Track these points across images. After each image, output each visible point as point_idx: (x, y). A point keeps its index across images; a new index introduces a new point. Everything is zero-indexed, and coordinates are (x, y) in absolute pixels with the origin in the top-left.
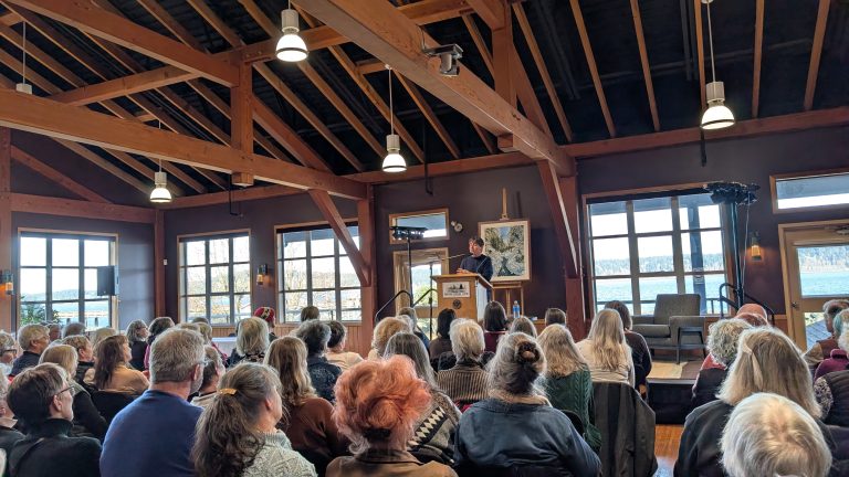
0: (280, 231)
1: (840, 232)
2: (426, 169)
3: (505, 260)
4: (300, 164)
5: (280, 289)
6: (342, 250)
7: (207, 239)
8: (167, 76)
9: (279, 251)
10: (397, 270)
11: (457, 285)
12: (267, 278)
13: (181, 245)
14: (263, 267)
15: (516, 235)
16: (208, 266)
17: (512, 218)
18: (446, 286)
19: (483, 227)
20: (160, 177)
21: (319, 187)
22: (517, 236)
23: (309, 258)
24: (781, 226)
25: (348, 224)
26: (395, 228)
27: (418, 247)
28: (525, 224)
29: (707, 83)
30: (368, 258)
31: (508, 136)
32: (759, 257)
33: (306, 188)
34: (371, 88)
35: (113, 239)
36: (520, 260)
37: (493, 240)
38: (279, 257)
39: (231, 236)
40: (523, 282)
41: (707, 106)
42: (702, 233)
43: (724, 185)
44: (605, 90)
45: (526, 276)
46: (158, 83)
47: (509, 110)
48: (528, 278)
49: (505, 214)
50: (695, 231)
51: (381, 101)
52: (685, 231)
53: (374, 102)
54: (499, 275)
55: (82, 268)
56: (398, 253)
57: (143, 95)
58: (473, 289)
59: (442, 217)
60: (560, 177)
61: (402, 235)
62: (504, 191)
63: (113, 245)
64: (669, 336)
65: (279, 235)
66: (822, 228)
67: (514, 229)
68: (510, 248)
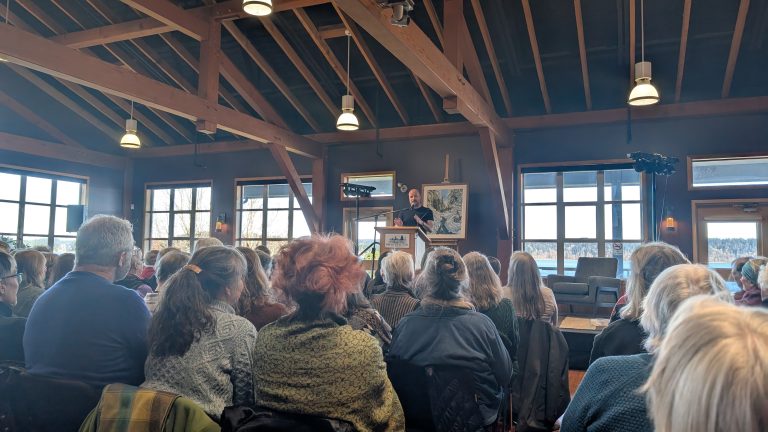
0: (241, 184)
1: (746, 210)
2: (378, 133)
3: (444, 220)
4: (261, 119)
5: (237, 237)
6: (296, 204)
7: (173, 187)
8: (142, 28)
9: (238, 202)
10: (346, 225)
11: (399, 236)
12: (225, 226)
13: (148, 192)
14: (223, 215)
15: (455, 198)
16: (172, 213)
17: (456, 180)
18: (389, 237)
19: (427, 189)
20: (131, 123)
21: (278, 142)
23: (265, 210)
24: (694, 202)
25: (303, 181)
26: (345, 185)
27: (366, 205)
28: (464, 187)
29: (636, 62)
30: (319, 212)
31: (453, 98)
32: (672, 229)
33: (265, 141)
34: (331, 53)
35: (84, 181)
36: (457, 220)
37: (434, 201)
38: (238, 207)
39: (194, 186)
40: (459, 240)
41: (635, 84)
42: (623, 205)
43: (646, 155)
44: (545, 70)
45: (462, 234)
46: (133, 35)
47: (456, 74)
48: (463, 237)
49: (447, 177)
50: (617, 203)
51: (339, 65)
52: (608, 203)
53: (333, 66)
54: (438, 233)
55: (53, 206)
56: (348, 209)
57: (117, 45)
58: (412, 241)
59: (389, 178)
60: (499, 147)
61: (352, 193)
62: (448, 157)
63: (84, 186)
64: (587, 294)
65: (239, 188)
66: (730, 205)
67: (454, 192)
68: (449, 209)
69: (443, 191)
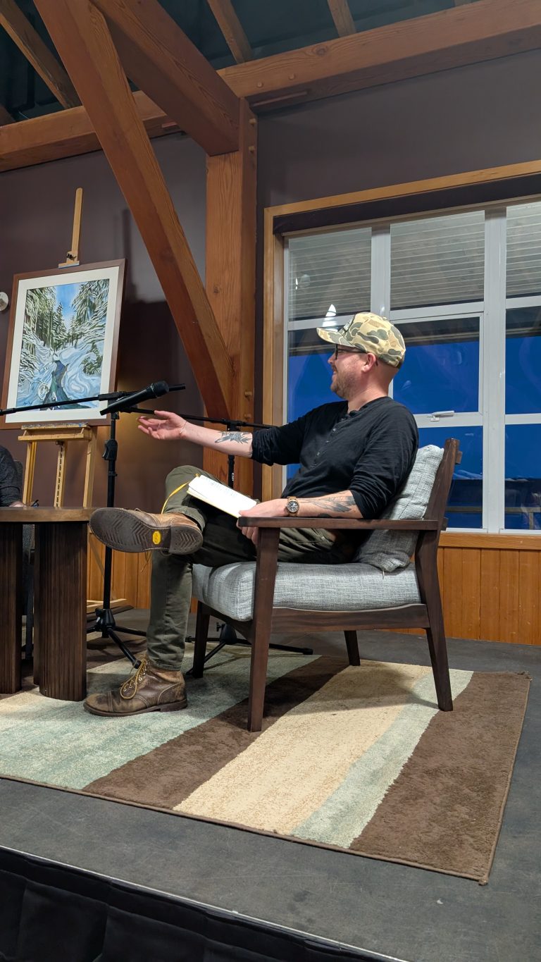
3: (61, 369)
15: (90, 305)
17: (88, 259)
19: (25, 286)
22: (92, 307)
28: (112, 274)
36: (91, 368)
37: (41, 319)
40: (92, 426)
49: (74, 252)
62: (79, 193)
67: (87, 288)
68: (74, 337)
69: (63, 287)
